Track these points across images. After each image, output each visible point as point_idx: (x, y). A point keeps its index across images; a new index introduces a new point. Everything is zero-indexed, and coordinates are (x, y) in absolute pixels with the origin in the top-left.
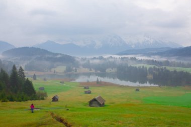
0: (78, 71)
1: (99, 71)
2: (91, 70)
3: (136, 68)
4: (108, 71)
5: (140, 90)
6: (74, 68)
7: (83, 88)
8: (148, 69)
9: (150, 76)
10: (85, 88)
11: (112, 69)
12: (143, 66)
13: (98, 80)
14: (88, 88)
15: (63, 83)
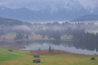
0: (29, 38)
1: (53, 39)
2: (44, 37)
4: (63, 38)
5: (96, 58)
6: (25, 35)
7: (33, 56)
10: (35, 57)
11: (68, 36)
13: (50, 48)
14: (39, 57)
15: (12, 51)
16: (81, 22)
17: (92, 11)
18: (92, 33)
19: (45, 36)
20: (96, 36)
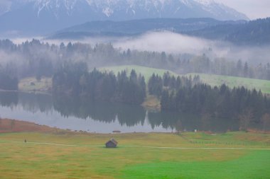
3: (111, 76)
5: (120, 143)
8: (146, 81)
9: (153, 103)
11: (39, 79)
12: (133, 73)
16: (76, 42)
17: (106, 12)
18: (108, 73)
20: (117, 79)
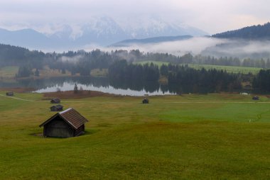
0: (40, 74)
1: (78, 74)
2: (64, 72)
3: (140, 66)
4: (94, 73)
6: (34, 70)
7: (49, 101)
8: (159, 68)
9: (164, 80)
10: (53, 102)
11: (101, 70)
12: (152, 64)
13: (76, 88)
14: (59, 102)
15: (12, 95)
19: (67, 71)
